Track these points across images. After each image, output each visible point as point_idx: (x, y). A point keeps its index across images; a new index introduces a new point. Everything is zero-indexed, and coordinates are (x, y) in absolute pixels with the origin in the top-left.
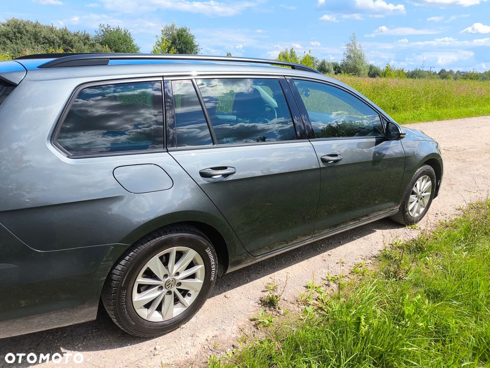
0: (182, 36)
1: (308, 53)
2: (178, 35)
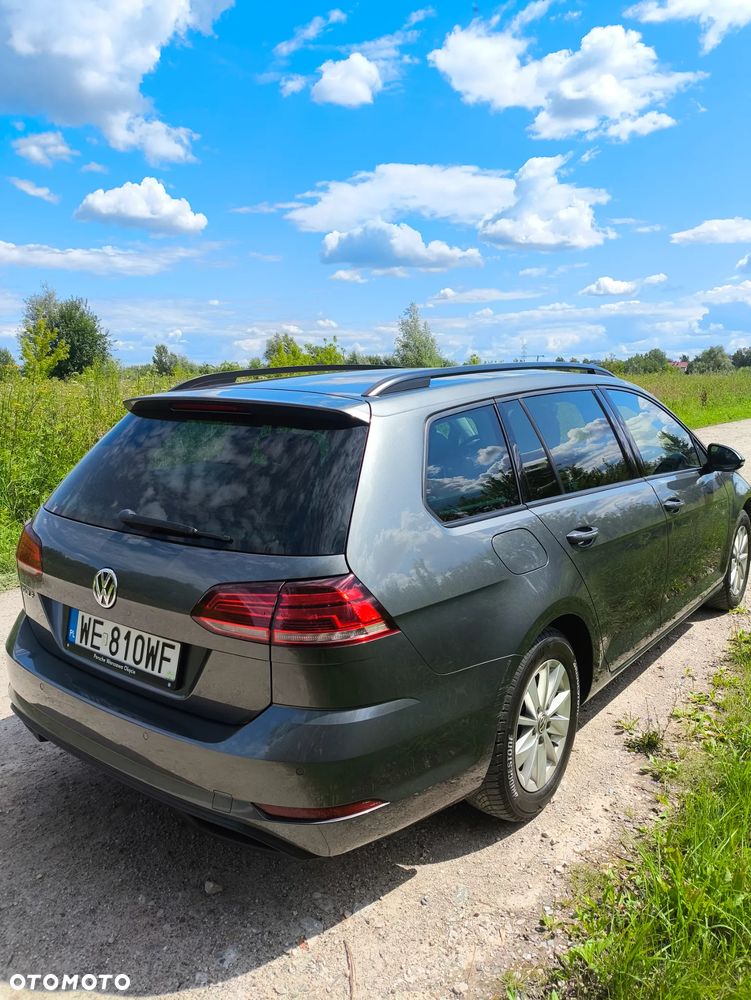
0: (71, 318)
1: (332, 342)
2: (62, 317)
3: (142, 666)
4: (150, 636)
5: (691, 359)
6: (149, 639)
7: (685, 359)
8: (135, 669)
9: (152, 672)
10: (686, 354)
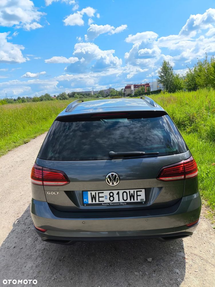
3: (129, 201)
4: (129, 190)
5: (57, 96)
6: (129, 192)
7: (55, 96)
8: (126, 203)
9: (134, 201)
10: (55, 95)
